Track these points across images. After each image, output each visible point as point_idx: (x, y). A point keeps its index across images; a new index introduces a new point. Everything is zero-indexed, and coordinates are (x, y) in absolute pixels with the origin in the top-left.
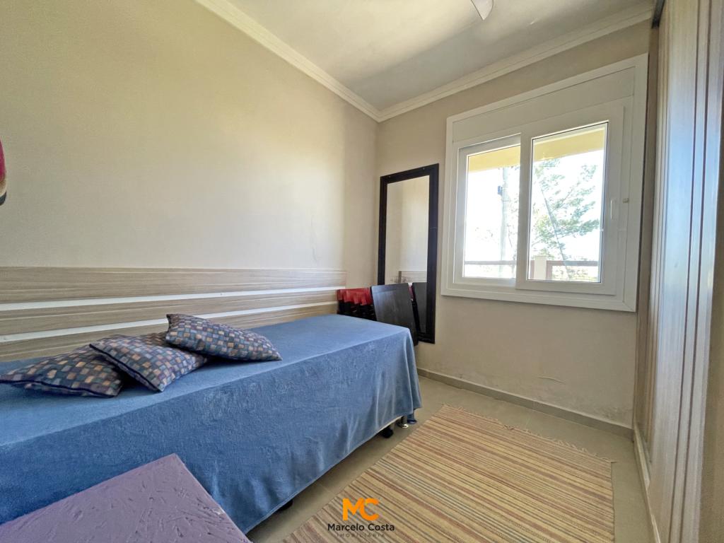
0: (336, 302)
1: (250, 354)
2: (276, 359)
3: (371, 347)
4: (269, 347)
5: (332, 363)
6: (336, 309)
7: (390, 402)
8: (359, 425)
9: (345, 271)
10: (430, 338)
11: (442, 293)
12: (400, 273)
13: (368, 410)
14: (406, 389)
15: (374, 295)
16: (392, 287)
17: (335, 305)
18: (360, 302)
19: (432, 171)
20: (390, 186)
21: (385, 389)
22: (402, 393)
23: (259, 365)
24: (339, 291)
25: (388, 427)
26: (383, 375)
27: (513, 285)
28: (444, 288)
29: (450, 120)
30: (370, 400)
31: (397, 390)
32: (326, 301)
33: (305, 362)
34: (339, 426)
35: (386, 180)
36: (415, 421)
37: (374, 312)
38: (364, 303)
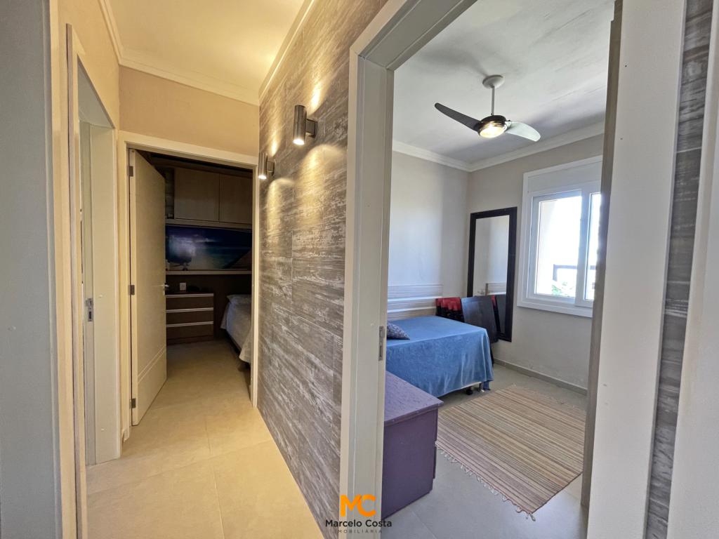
0: (435, 307)
1: (395, 335)
2: (408, 339)
3: (459, 338)
4: (403, 332)
5: (437, 344)
6: (435, 311)
7: (471, 372)
8: (452, 379)
9: (441, 285)
10: (507, 337)
11: (518, 304)
12: (487, 285)
13: (456, 374)
14: (482, 366)
15: (463, 305)
16: (478, 298)
17: (433, 309)
18: (453, 308)
19: (512, 213)
20: (478, 221)
21: (467, 362)
22: (479, 369)
23: (400, 341)
24: (437, 300)
25: (470, 387)
26: (467, 356)
27: (573, 303)
28: (519, 300)
29: (526, 176)
30: (458, 368)
31: (476, 366)
32: (428, 306)
33: (423, 342)
34: (440, 377)
35: (475, 217)
36: (489, 390)
37: (462, 316)
38: (456, 309)
